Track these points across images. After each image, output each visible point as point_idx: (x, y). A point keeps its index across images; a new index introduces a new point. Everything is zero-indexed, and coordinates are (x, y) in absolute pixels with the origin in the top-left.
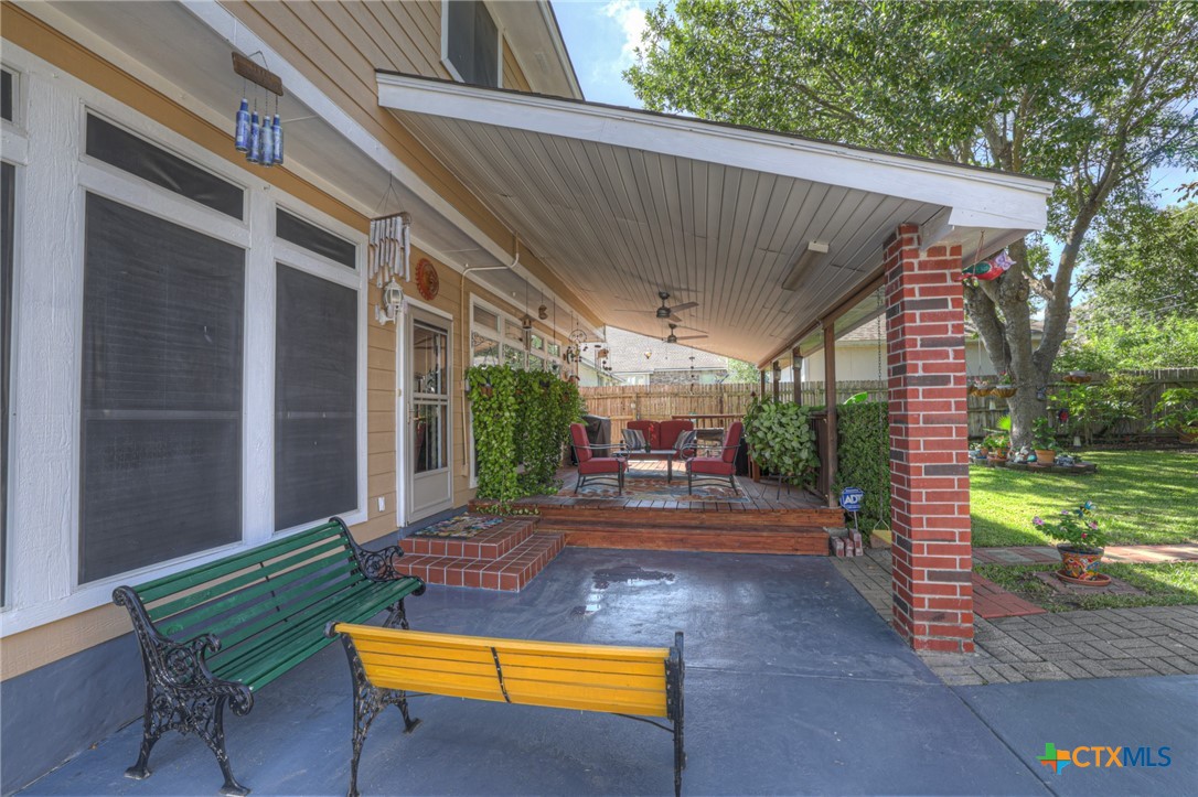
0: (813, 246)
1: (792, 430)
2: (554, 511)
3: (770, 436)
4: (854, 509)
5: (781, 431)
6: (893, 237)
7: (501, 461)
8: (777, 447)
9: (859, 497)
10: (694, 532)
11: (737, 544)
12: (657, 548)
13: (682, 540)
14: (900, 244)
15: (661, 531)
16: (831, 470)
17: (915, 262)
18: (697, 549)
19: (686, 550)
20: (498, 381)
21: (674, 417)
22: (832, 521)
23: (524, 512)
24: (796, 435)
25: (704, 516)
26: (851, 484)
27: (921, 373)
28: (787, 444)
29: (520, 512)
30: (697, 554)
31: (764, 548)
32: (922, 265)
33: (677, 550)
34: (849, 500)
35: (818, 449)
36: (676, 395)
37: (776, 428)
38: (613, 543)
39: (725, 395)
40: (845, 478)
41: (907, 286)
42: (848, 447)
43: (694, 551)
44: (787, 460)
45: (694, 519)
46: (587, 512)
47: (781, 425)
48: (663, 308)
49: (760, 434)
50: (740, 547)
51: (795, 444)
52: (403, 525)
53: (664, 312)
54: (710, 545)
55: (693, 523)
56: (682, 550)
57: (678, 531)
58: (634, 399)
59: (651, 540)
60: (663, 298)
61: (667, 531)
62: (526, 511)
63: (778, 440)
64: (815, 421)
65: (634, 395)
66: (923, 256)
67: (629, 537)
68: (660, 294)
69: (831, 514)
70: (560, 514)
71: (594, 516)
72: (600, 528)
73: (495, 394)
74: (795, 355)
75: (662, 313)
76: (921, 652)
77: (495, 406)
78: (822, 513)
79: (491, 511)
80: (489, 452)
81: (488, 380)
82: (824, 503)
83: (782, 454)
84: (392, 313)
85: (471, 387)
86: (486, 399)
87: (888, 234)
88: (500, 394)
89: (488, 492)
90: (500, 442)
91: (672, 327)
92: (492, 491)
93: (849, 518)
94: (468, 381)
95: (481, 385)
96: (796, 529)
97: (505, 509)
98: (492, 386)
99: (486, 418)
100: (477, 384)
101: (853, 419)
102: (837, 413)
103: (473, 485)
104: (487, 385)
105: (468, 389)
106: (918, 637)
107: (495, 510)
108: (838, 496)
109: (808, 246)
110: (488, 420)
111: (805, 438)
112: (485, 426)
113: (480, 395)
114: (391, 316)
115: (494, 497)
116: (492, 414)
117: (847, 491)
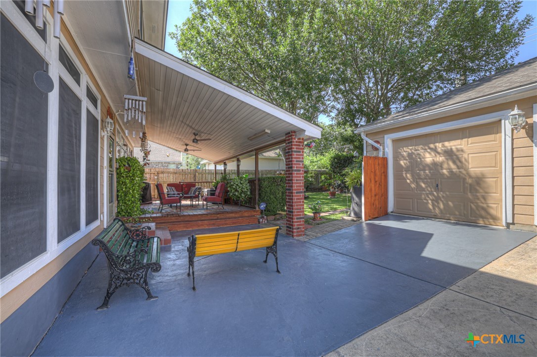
0: (267, 131)
1: (245, 185)
2: (159, 219)
3: (238, 187)
4: (263, 209)
5: (241, 186)
6: (289, 133)
7: (133, 199)
8: (240, 191)
9: (265, 205)
13: (213, 224)
14: (292, 135)
15: (206, 221)
16: (257, 198)
17: (295, 141)
19: (215, 227)
20: (133, 164)
21: (179, 182)
22: (257, 213)
24: (246, 187)
25: (219, 216)
26: (263, 201)
27: (295, 169)
28: (243, 190)
29: (144, 220)
30: (219, 228)
32: (296, 142)
33: (211, 227)
34: (262, 206)
35: (252, 191)
36: (176, 173)
37: (239, 184)
38: (187, 228)
39: (197, 174)
40: (262, 199)
41: (293, 147)
43: (218, 227)
44: (243, 195)
46: (173, 218)
47: (241, 184)
48: (195, 139)
49: (234, 187)
50: (232, 224)
51: (246, 190)
52: (106, 227)
54: (223, 225)
55: (215, 218)
56: (213, 227)
57: (213, 221)
58: (156, 174)
59: (202, 225)
60: (195, 135)
62: (146, 220)
63: (240, 189)
64: (251, 182)
65: (156, 173)
66: (296, 140)
67: (194, 225)
68: (194, 134)
69: (257, 211)
70: (162, 220)
71: (176, 219)
73: (132, 170)
74: (238, 160)
75: (195, 141)
76: (295, 238)
77: (131, 175)
78: (254, 211)
79: (128, 221)
80: (125, 195)
81: (128, 164)
82: (255, 208)
83: (241, 193)
84: (109, 132)
85: (120, 166)
86: (127, 172)
87: (288, 132)
88: (134, 170)
89: (124, 214)
90: (133, 191)
91: (187, 145)
92: (126, 213)
93: (262, 212)
94: (118, 164)
95: (124, 165)
96: (248, 217)
97: (135, 220)
98: (129, 166)
99: (127, 180)
100: (122, 165)
101: (264, 182)
102: (259, 180)
103: (116, 211)
104: (127, 165)
105: (118, 167)
106: (295, 234)
107: (130, 221)
108: (259, 205)
109: (265, 130)
110: (127, 181)
111: (249, 188)
112: (125, 184)
113: (124, 170)
114: (108, 133)
115: (128, 216)
116: (129, 179)
117: (262, 204)
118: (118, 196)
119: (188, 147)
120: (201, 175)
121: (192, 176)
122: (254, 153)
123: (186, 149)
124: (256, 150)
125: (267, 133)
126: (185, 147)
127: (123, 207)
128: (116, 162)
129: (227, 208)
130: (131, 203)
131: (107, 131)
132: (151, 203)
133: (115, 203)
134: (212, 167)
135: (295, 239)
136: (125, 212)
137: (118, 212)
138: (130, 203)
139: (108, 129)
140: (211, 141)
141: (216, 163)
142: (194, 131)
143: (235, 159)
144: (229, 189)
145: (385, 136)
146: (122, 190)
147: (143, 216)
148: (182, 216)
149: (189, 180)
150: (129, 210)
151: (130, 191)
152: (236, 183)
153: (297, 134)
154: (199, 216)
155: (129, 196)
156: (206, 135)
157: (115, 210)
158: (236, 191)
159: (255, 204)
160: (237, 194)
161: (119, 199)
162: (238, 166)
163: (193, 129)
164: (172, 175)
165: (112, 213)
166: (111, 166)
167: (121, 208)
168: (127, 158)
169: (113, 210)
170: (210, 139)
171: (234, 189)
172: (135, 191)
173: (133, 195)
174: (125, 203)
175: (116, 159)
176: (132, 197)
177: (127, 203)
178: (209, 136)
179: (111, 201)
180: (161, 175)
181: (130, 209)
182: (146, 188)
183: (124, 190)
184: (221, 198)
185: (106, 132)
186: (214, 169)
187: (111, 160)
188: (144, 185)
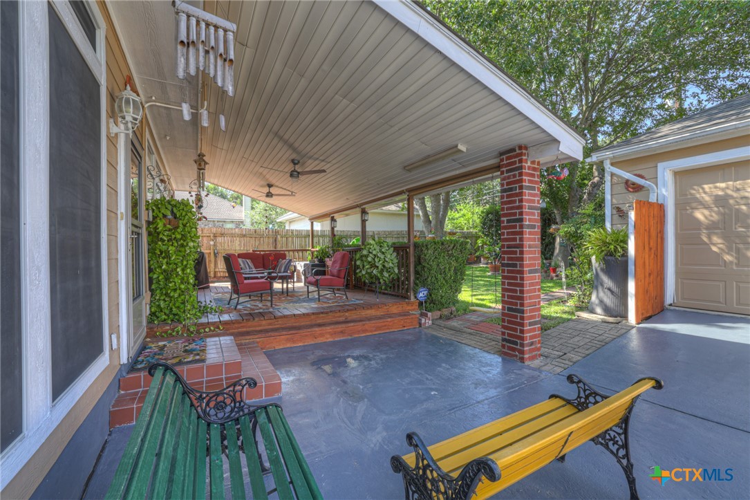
0: (460, 147)
1: (389, 256)
2: (236, 325)
3: (376, 259)
4: (423, 299)
5: (382, 257)
6: (513, 150)
7: (183, 286)
8: (380, 267)
9: (426, 292)
10: (350, 325)
11: (374, 329)
12: (326, 340)
13: (342, 332)
14: (521, 154)
15: (328, 328)
16: (412, 278)
17: (526, 165)
18: (351, 336)
19: (344, 338)
21: (253, 251)
22: (413, 308)
23: (210, 330)
24: (391, 259)
25: (347, 314)
26: (424, 284)
28: (386, 265)
29: (207, 330)
30: (351, 340)
31: (388, 329)
32: (528, 168)
33: (339, 339)
34: (421, 295)
36: (244, 236)
37: (379, 254)
38: (294, 342)
40: (421, 279)
41: (524, 177)
42: (426, 265)
43: (350, 338)
44: (386, 274)
45: (340, 317)
46: (264, 322)
47: (383, 253)
48: (294, 171)
49: (369, 259)
50: (375, 331)
51: (391, 265)
52: (126, 362)
53: (295, 173)
54: (359, 332)
55: (342, 319)
56: (342, 338)
57: (340, 326)
58: (212, 238)
59: (322, 335)
60: (295, 164)
61: (332, 327)
62: (212, 328)
63: (381, 262)
64: (400, 249)
65: (212, 235)
66: (529, 164)
67: (306, 336)
68: (293, 161)
69: (412, 304)
70: (243, 327)
71: (270, 324)
72: (284, 333)
73: (181, 226)
74: (364, 212)
75: (294, 174)
76: (527, 363)
77: (179, 236)
78: (408, 304)
79: (174, 334)
80: (167, 279)
81: (172, 212)
82: (408, 298)
83: (382, 270)
84: (130, 125)
85: (154, 218)
86: (170, 230)
87: (511, 147)
88: (185, 226)
89: (164, 317)
90: (183, 270)
91: (270, 186)
92: (168, 316)
93: (421, 304)
94: (151, 212)
95: (165, 216)
96: (400, 315)
97: (188, 330)
98: (175, 218)
99: (170, 248)
100: (161, 215)
101: (427, 249)
102: (416, 246)
103: (148, 312)
104: (170, 216)
105: (151, 219)
106: (526, 356)
107: (178, 332)
108: (416, 293)
109: (457, 146)
110: (172, 249)
111: (396, 261)
112: (168, 256)
113: (165, 225)
114: (127, 129)
115: (172, 320)
116: (176, 244)
117: (421, 290)
118: (151, 280)
119: (273, 190)
120: (284, 239)
121: (271, 240)
122: (405, 196)
123: (269, 192)
124: (410, 190)
125: (460, 151)
126: (266, 190)
127: (162, 304)
128: (147, 209)
129: (355, 298)
130: (180, 295)
131: (126, 123)
132: (208, 287)
133: (147, 296)
134: (304, 226)
135: (529, 367)
136: (167, 312)
137: (153, 314)
138: (176, 295)
139: (129, 118)
140: (325, 174)
141: (313, 219)
142: (294, 156)
143: (358, 210)
144: (358, 263)
145: (659, 165)
146: (161, 267)
147: (204, 320)
148: (281, 317)
149: (266, 246)
150: (174, 309)
151: (178, 270)
152: (374, 252)
153: (531, 151)
154: (313, 317)
155: (176, 280)
156: (317, 162)
157: (146, 311)
158: (373, 266)
159: (407, 290)
160: (375, 272)
161: (153, 287)
162: (364, 222)
163: (295, 150)
164: (238, 239)
165: (140, 315)
166: (135, 216)
167: (159, 306)
168: (169, 202)
169: (141, 311)
170: (324, 171)
171: (370, 262)
172: (188, 271)
173: (183, 279)
174: (167, 294)
175: (147, 201)
176: (182, 283)
177: (172, 294)
178: (323, 163)
179: (136, 295)
180: (219, 239)
181: (178, 307)
182: (200, 262)
183: (164, 267)
184: (343, 280)
185: (122, 127)
186: (309, 228)
187: (135, 204)
188: (197, 256)
